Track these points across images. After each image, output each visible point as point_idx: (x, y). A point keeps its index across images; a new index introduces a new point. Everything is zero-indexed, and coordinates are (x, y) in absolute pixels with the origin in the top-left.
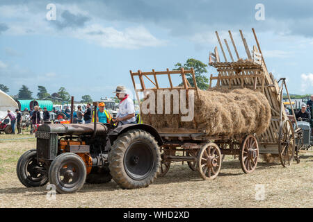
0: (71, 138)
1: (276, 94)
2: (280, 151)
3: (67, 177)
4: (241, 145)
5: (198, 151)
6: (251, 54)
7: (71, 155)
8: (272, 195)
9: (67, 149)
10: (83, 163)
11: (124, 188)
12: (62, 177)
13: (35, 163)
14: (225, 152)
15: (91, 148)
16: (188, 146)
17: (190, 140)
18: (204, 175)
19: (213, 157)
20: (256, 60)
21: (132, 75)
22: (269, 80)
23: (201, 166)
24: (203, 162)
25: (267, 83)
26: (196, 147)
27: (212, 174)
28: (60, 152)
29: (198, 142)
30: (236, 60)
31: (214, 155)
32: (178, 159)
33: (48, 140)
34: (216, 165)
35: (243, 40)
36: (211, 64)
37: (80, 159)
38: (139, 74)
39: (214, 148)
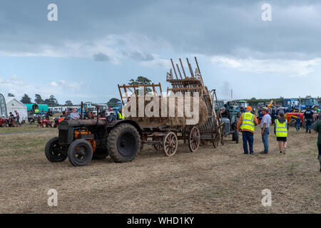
0: (81, 129)
1: (210, 100)
2: (212, 137)
3: (80, 156)
4: (189, 134)
5: (162, 138)
6: (194, 74)
7: (82, 140)
8: (214, 166)
9: (80, 137)
10: (91, 147)
11: (116, 162)
12: (77, 155)
13: (58, 146)
14: (179, 138)
15: (95, 136)
16: (157, 134)
17: (157, 130)
18: (166, 152)
19: (172, 141)
20: (197, 78)
21: (119, 87)
22: (205, 91)
23: (165, 147)
24: (166, 144)
25: (204, 93)
26: (161, 134)
27: (172, 153)
28: (74, 139)
29: (163, 132)
30: (184, 78)
31: (173, 140)
32: (149, 143)
33: (67, 131)
34: (174, 146)
35: (189, 65)
36: (168, 81)
37: (89, 143)
38: (124, 87)
39: (173, 135)
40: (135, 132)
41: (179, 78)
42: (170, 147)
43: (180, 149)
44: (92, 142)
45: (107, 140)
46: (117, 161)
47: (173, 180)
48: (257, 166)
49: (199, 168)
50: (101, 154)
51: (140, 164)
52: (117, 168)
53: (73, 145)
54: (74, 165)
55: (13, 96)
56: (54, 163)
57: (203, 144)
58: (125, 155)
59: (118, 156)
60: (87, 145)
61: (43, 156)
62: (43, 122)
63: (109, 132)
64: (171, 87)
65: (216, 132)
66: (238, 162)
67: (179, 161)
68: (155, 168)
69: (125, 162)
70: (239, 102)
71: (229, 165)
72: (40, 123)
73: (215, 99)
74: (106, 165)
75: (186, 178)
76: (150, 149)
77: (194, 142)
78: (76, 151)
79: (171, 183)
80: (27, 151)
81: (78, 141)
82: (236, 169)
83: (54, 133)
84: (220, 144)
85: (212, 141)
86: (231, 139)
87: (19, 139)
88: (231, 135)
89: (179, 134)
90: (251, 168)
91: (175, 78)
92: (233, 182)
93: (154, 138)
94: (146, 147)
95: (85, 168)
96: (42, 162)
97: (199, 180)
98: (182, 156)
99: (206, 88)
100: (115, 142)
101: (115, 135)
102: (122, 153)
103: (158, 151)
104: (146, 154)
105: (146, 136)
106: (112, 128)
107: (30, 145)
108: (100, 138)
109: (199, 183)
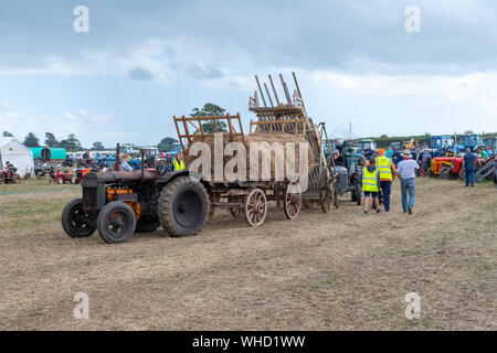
0: (118, 186)
1: (316, 139)
2: (321, 196)
3: (116, 227)
4: (285, 192)
5: (243, 198)
6: (292, 99)
7: (119, 203)
9: (115, 198)
10: (133, 213)
11: (172, 237)
12: (111, 227)
13: (82, 212)
14: (270, 198)
15: (139, 196)
16: (234, 192)
17: (235, 186)
18: (250, 220)
19: (258, 203)
20: (296, 105)
21: (176, 120)
22: (309, 125)
23: (248, 212)
24: (250, 207)
25: (307, 127)
26: (242, 193)
27: (258, 221)
28: (107, 201)
29: (244, 188)
30: (275, 105)
31: (260, 202)
32: (223, 206)
33: (95, 189)
34: (261, 211)
35: (284, 85)
36: (251, 109)
37: (129, 207)
38: (184, 119)
39: (259, 194)
40: (201, 190)
41: (269, 105)
42: (256, 213)
43: (271, 214)
44: (134, 205)
45: (157, 203)
46: (173, 235)
47: (260, 263)
48: (390, 240)
49: (301, 244)
50: (148, 224)
51: (209, 238)
52: (173, 245)
53: (106, 210)
54: (107, 242)
55: (10, 135)
56: (76, 239)
57: (307, 207)
58: (187, 224)
59: (176, 228)
60: (126, 210)
61: (58, 228)
62: (58, 176)
63: (160, 189)
64: (256, 119)
65: (326, 189)
66: (360, 233)
67: (269, 234)
68: (233, 244)
69: (185, 235)
70: (361, 142)
71: (347, 239)
72: (53, 177)
73: (324, 138)
74: (156, 240)
75: (281, 260)
76: (225, 216)
77: (293, 204)
78: (110, 220)
79: (258, 268)
80: (34, 221)
81: (113, 204)
82: (357, 246)
83: (75, 193)
84: (332, 206)
85: (320, 202)
86: (350, 198)
87: (21, 202)
88: (349, 193)
89: (269, 192)
90: (380, 243)
91: (261, 105)
92: (353, 265)
93: (231, 198)
94: (218, 212)
95: (123, 245)
96: (58, 238)
97: (301, 262)
98: (274, 226)
99: (310, 121)
100: (171, 206)
101: (170, 194)
102: (181, 221)
103: (238, 218)
104: (219, 223)
105: (218, 196)
106: (164, 184)
107: (39, 212)
108: (146, 200)
109: (301, 266)
